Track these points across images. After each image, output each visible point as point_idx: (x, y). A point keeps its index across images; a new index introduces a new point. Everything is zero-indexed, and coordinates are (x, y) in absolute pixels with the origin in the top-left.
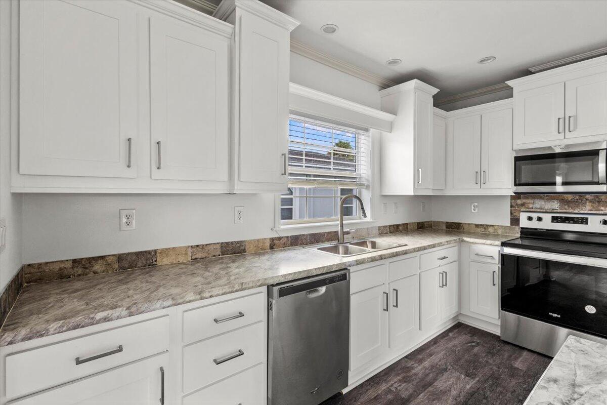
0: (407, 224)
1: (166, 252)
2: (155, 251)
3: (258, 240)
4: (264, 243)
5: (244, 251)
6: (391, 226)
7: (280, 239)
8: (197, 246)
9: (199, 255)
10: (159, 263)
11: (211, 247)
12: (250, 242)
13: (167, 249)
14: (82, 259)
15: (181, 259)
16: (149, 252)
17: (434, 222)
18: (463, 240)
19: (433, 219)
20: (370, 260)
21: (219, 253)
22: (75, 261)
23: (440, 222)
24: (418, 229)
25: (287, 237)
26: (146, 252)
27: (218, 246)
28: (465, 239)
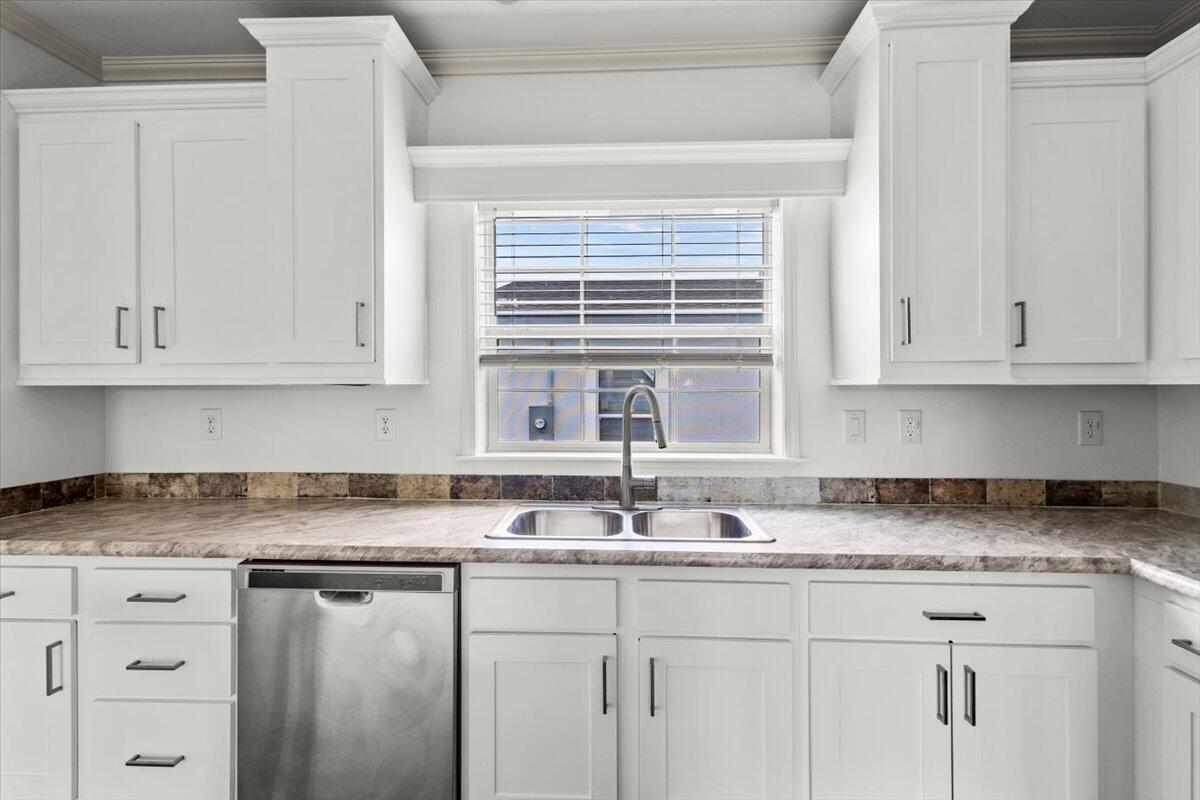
0: (982, 482)
1: (260, 478)
2: (245, 475)
3: (424, 477)
4: (437, 484)
5: (394, 494)
6: (885, 481)
7: (475, 479)
8: (308, 474)
9: (311, 491)
10: (250, 494)
11: (332, 479)
12: (406, 478)
13: (262, 474)
14: (159, 475)
15: (283, 493)
16: (236, 476)
17: (1167, 486)
18: (1130, 568)
19: (1163, 476)
20: (531, 556)
21: (345, 491)
22: (152, 476)
23: (1186, 488)
24: (1049, 502)
25: (494, 478)
26: (232, 474)
27: (344, 480)
28: (1137, 565)
